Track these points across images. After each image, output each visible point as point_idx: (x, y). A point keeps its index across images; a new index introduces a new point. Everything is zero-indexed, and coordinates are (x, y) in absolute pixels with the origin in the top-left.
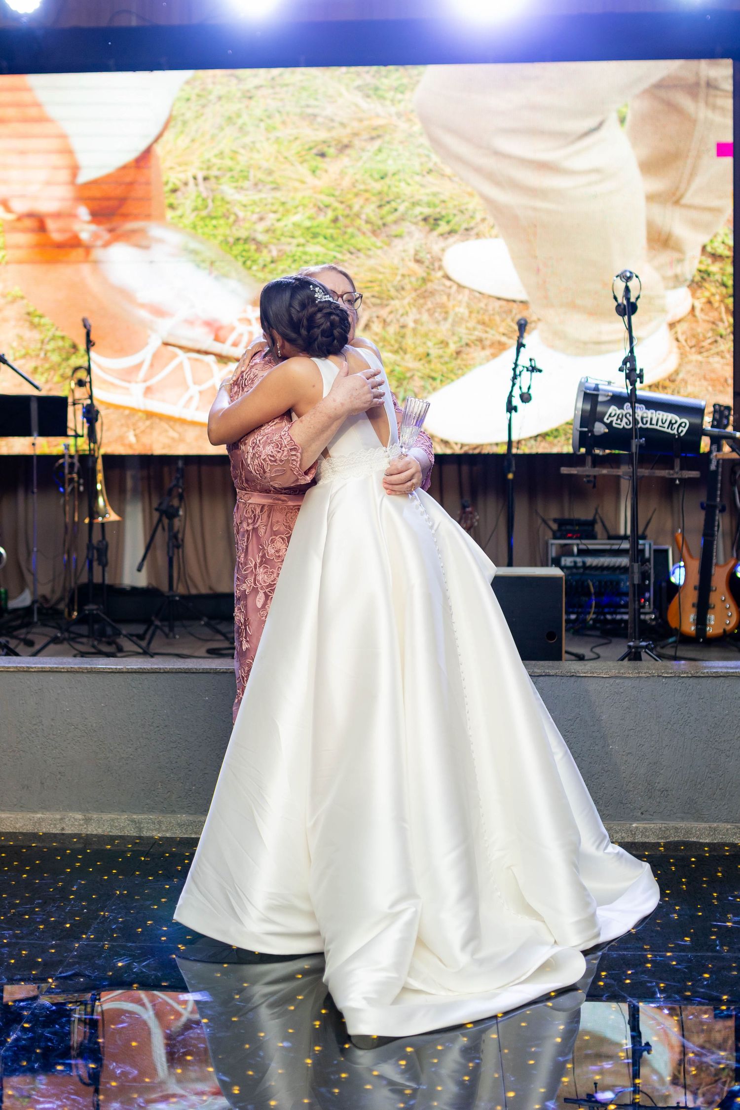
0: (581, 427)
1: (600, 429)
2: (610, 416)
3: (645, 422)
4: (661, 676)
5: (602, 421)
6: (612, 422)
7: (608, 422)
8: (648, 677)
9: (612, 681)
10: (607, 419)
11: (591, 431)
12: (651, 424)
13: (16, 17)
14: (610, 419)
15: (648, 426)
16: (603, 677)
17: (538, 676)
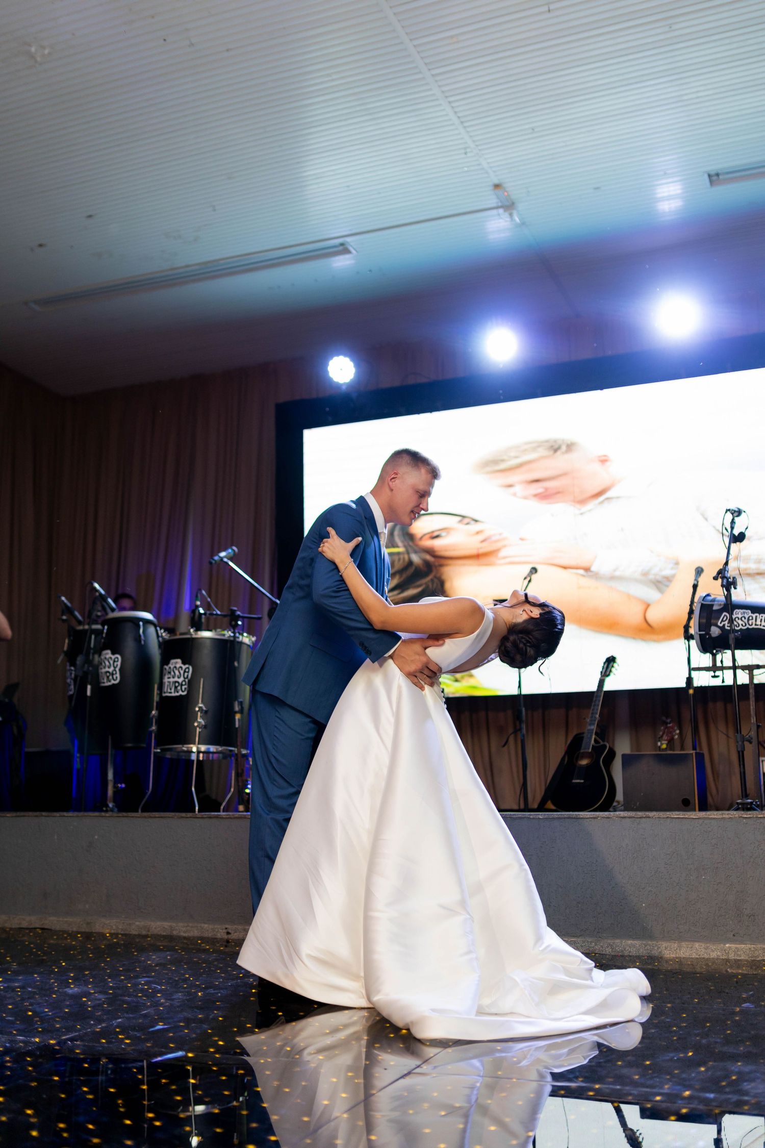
0: (700, 631)
1: (715, 631)
2: (722, 621)
3: (750, 623)
4: (741, 817)
5: (716, 625)
6: (724, 625)
7: (721, 625)
8: (730, 818)
9: (701, 821)
10: (721, 623)
11: (708, 633)
12: (756, 625)
13: (338, 386)
14: (723, 623)
15: (754, 626)
16: (693, 818)
17: (640, 818)
